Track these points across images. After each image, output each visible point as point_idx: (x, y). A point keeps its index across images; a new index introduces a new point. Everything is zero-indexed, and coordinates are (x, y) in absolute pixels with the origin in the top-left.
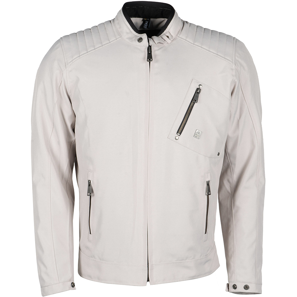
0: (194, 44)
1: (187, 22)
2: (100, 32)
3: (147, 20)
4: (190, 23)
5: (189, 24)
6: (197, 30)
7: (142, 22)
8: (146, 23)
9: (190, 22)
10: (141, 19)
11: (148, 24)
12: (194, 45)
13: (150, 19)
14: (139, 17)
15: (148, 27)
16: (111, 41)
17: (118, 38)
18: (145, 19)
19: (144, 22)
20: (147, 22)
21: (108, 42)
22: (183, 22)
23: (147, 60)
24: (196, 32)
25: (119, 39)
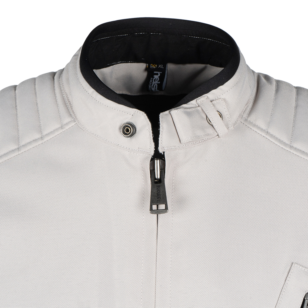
0: (291, 147)
1: (267, 77)
2: (18, 107)
3: (158, 69)
4: (278, 82)
5: (274, 83)
6: (297, 100)
7: (145, 74)
8: (156, 77)
9: (275, 75)
10: (143, 66)
11: (162, 78)
12: (292, 151)
13: (165, 66)
14: (136, 60)
15: (160, 86)
16: (45, 133)
17: (67, 124)
18: (153, 66)
19: (150, 72)
20: (157, 74)
21: (38, 136)
22: (256, 76)
23: (151, 209)
24: (296, 107)
25: (70, 126)
